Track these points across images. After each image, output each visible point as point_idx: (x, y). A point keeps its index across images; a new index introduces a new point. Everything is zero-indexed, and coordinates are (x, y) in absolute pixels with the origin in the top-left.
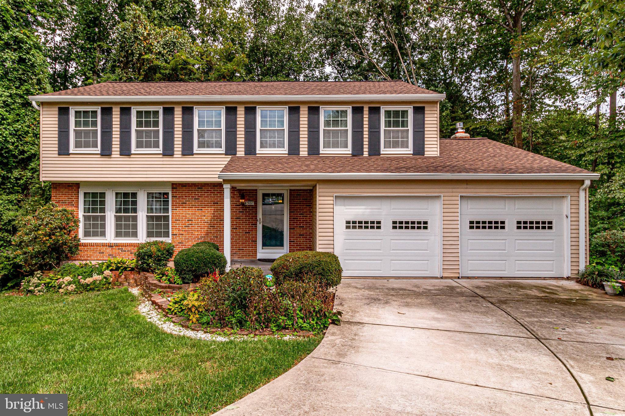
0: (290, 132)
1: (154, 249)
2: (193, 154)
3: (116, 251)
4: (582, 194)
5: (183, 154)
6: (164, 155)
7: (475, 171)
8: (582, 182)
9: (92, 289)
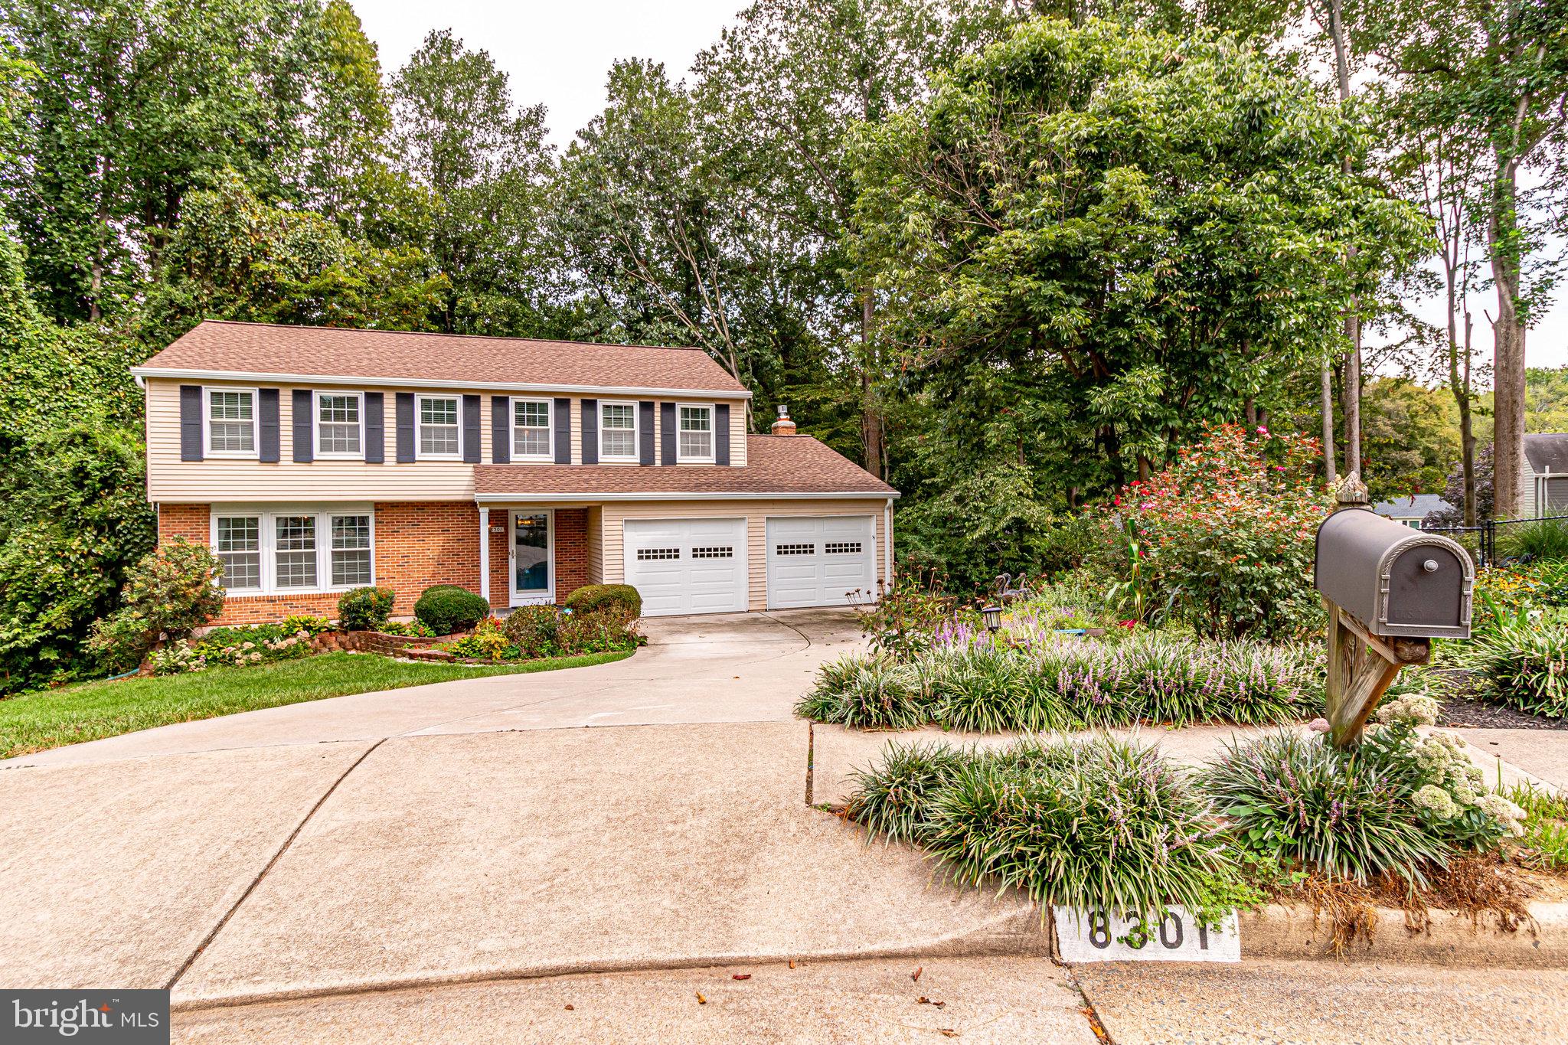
0: (556, 432)
1: (373, 597)
2: (414, 461)
3: (281, 607)
4: (887, 513)
5: (399, 462)
6: (368, 462)
7: (781, 488)
8: (885, 501)
9: (287, 657)
